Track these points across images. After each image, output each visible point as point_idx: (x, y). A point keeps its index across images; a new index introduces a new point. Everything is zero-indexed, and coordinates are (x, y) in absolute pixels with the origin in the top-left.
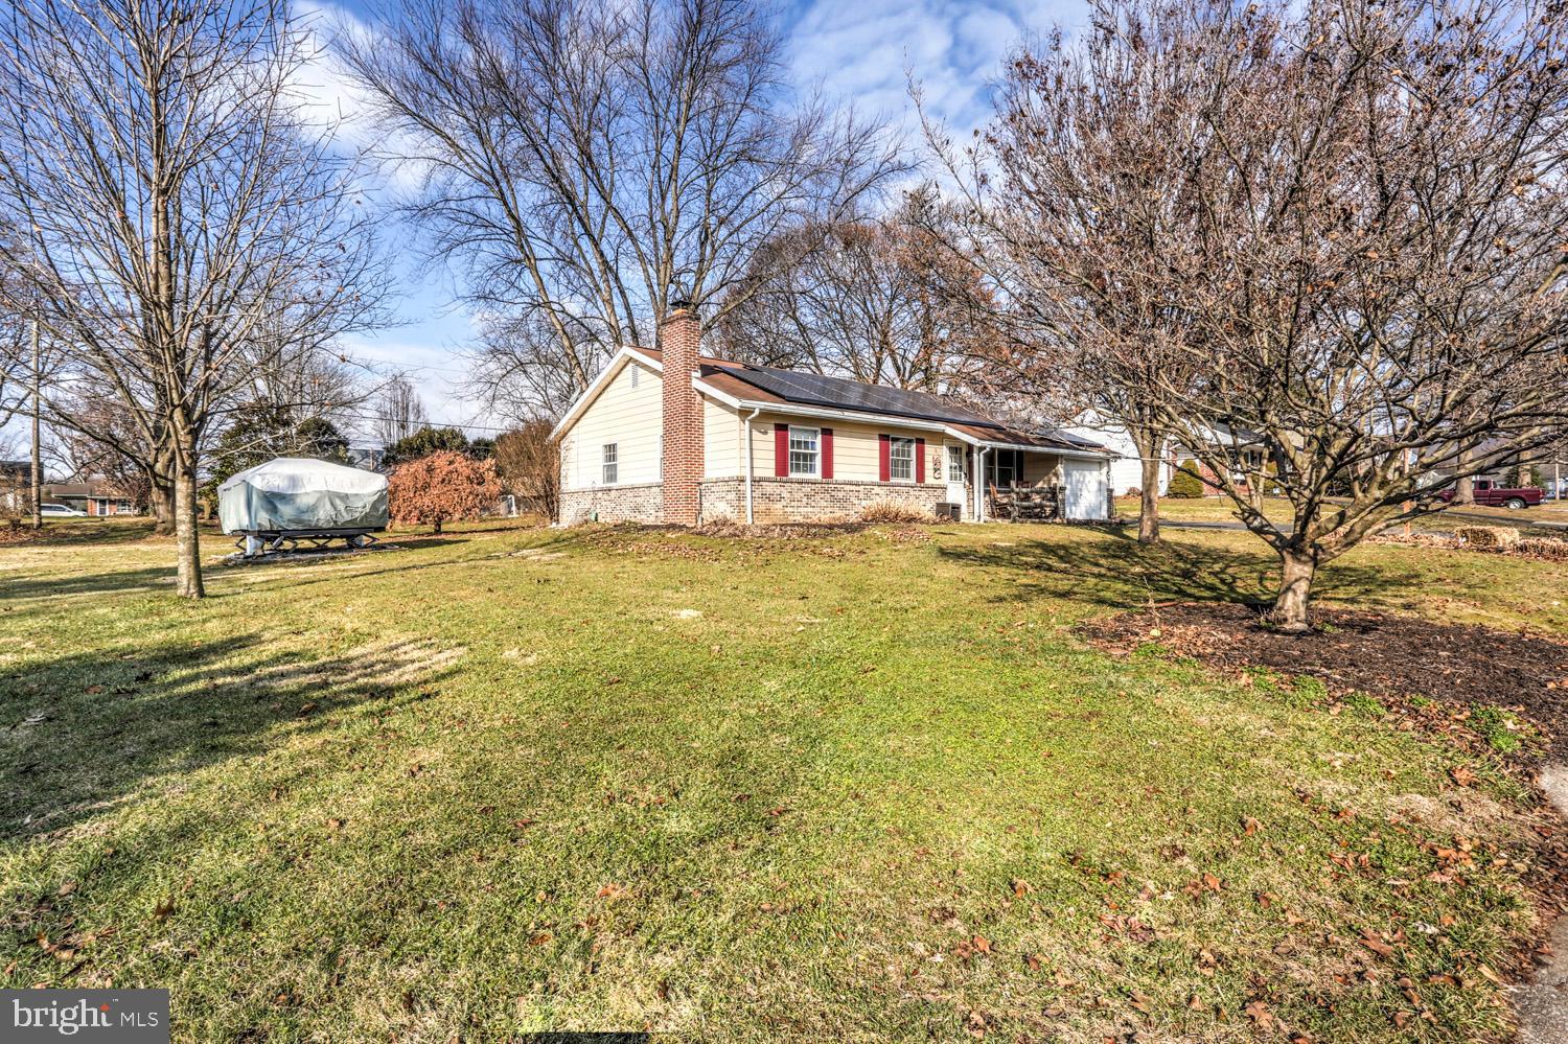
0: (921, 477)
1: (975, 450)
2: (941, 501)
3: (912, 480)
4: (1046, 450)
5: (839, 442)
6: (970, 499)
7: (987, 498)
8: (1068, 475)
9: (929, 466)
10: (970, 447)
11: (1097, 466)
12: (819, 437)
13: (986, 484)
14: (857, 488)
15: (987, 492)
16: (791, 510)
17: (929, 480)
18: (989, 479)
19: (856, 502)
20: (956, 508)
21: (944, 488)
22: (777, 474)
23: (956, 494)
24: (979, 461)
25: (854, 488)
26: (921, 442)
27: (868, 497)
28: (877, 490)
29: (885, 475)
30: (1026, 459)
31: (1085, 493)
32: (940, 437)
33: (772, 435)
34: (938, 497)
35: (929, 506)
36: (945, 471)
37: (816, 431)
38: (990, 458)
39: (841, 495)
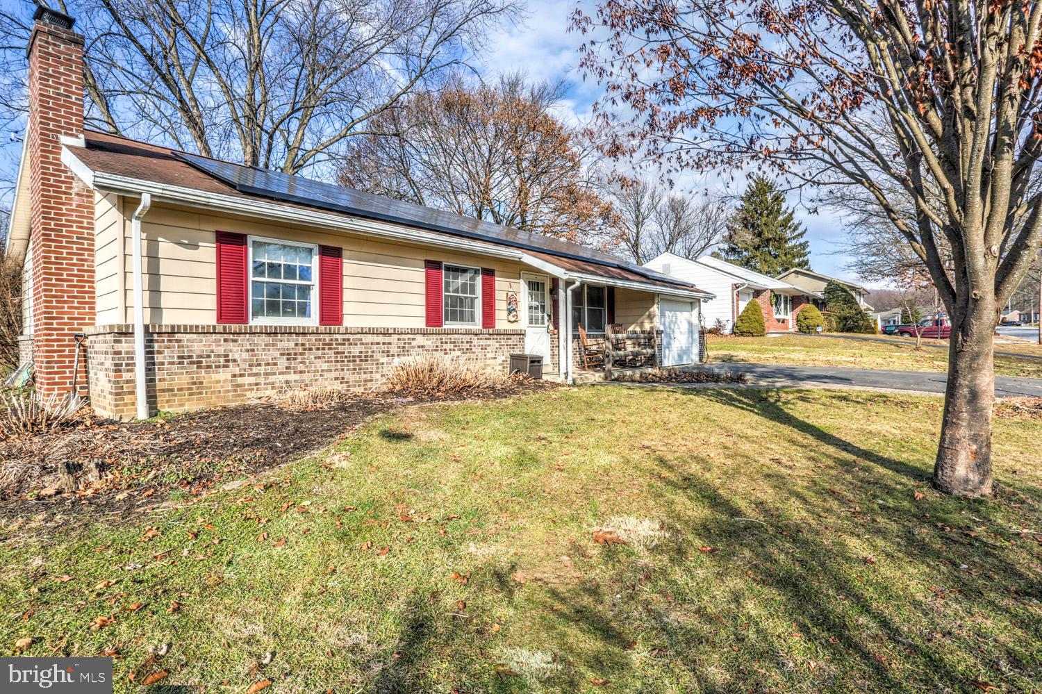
0: (489, 319)
1: (561, 284)
2: (517, 352)
3: (478, 325)
4: (643, 287)
5: (350, 268)
6: (555, 347)
7: (575, 345)
8: (663, 315)
9: (501, 305)
10: (555, 281)
11: (689, 307)
12: (316, 259)
13: (575, 328)
14: (387, 339)
15: (576, 337)
16: (252, 380)
17: (501, 323)
18: (577, 321)
19: (384, 360)
20: (536, 361)
21: (522, 334)
22: (220, 318)
23: (537, 342)
24: (566, 297)
25: (380, 339)
26: (488, 273)
27: (404, 351)
28: (420, 340)
29: (434, 317)
30: (617, 297)
31: (677, 334)
32: (516, 269)
33: (208, 251)
34: (513, 347)
35: (500, 359)
36: (523, 313)
37: (311, 250)
38: (577, 295)
39: (355, 350)
